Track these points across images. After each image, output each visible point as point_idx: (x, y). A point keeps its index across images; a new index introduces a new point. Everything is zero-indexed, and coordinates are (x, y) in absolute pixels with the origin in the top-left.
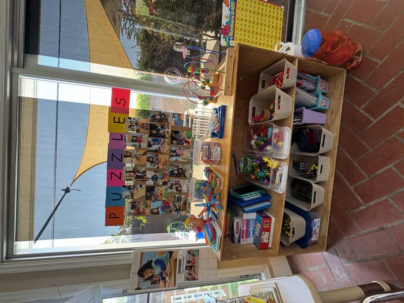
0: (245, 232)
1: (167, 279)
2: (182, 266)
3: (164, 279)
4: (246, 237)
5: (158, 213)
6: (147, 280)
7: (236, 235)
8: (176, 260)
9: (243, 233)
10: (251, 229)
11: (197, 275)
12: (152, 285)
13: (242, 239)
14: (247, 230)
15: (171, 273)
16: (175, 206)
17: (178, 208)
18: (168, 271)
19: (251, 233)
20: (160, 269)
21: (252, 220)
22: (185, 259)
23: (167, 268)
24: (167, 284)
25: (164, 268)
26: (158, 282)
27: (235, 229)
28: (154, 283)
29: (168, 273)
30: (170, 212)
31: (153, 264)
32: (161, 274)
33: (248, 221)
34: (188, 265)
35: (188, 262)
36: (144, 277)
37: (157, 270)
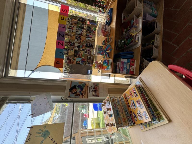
0: (122, 68)
1: (84, 94)
2: (91, 89)
3: (82, 94)
4: (123, 71)
5: (79, 64)
6: (73, 93)
7: (118, 70)
8: (88, 87)
9: (121, 68)
10: (125, 67)
11: (98, 94)
12: (76, 96)
13: (121, 71)
14: (123, 67)
15: (85, 92)
16: (88, 61)
17: (89, 62)
18: (84, 91)
19: (125, 69)
20: (80, 90)
21: (125, 62)
22: (92, 87)
23: (84, 89)
24: (84, 97)
25: (82, 89)
26: (79, 95)
27: (117, 67)
28: (77, 95)
29: (84, 92)
30: (85, 64)
31: (77, 87)
32: (81, 92)
33: (123, 62)
34: (94, 89)
35: (94, 88)
36: (72, 92)
37: (79, 90)
